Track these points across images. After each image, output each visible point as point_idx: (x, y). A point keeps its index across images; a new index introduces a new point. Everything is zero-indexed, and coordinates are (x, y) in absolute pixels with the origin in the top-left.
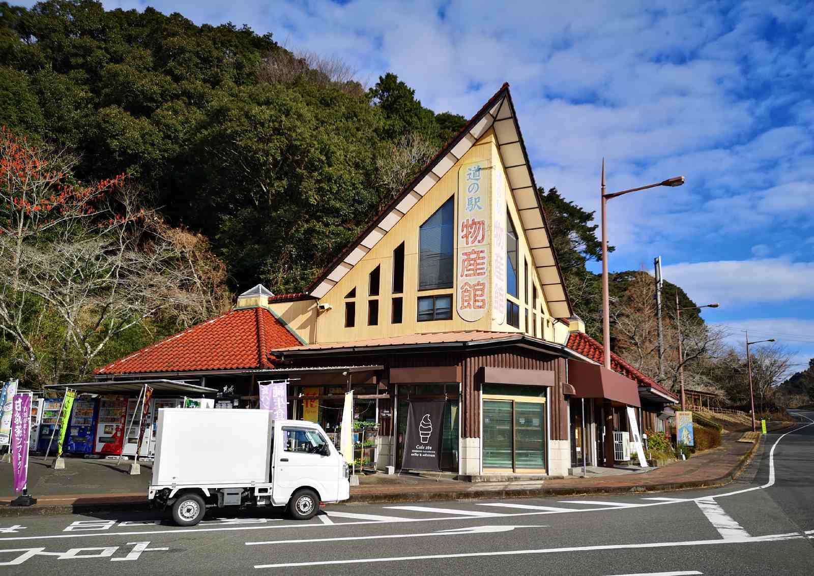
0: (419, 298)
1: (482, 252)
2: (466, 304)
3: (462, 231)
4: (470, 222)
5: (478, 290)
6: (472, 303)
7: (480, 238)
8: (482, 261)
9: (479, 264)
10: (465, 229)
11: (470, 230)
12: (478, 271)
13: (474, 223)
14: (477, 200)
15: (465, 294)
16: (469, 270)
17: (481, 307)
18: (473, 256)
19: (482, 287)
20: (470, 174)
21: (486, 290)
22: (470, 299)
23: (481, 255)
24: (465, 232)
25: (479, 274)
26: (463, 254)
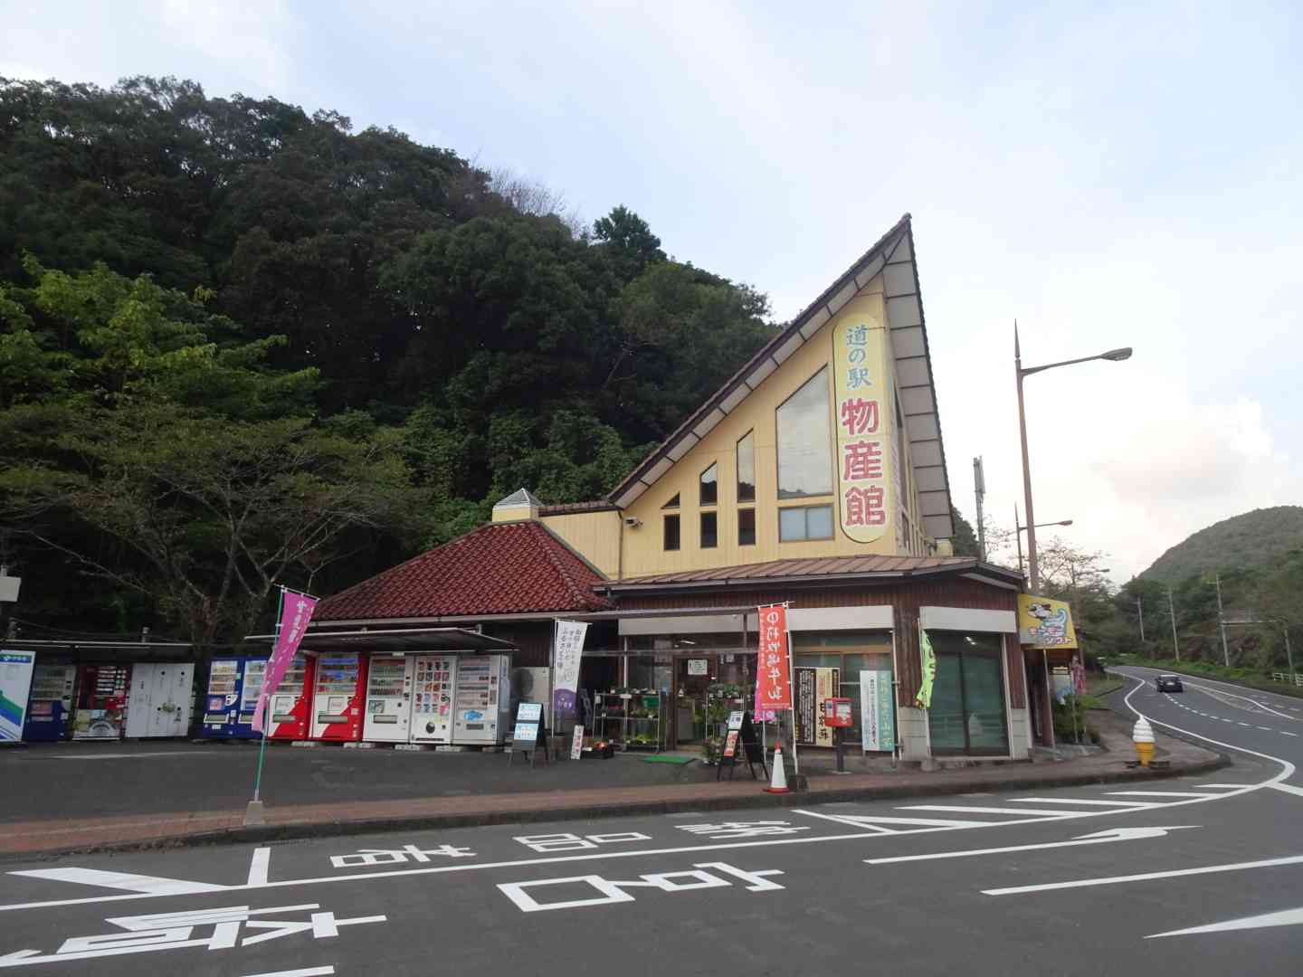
0: (781, 509)
1: (876, 444)
2: (854, 518)
3: (844, 415)
4: (855, 403)
5: (873, 498)
6: (863, 516)
7: (871, 424)
8: (877, 457)
9: (872, 462)
10: (847, 413)
11: (855, 414)
12: (871, 472)
13: (860, 404)
14: (864, 373)
15: (854, 504)
16: (857, 470)
17: (878, 522)
18: (860, 451)
19: (877, 494)
20: (851, 336)
21: (884, 499)
22: (861, 511)
23: (874, 449)
24: (847, 417)
25: (873, 476)
26: (848, 447)
